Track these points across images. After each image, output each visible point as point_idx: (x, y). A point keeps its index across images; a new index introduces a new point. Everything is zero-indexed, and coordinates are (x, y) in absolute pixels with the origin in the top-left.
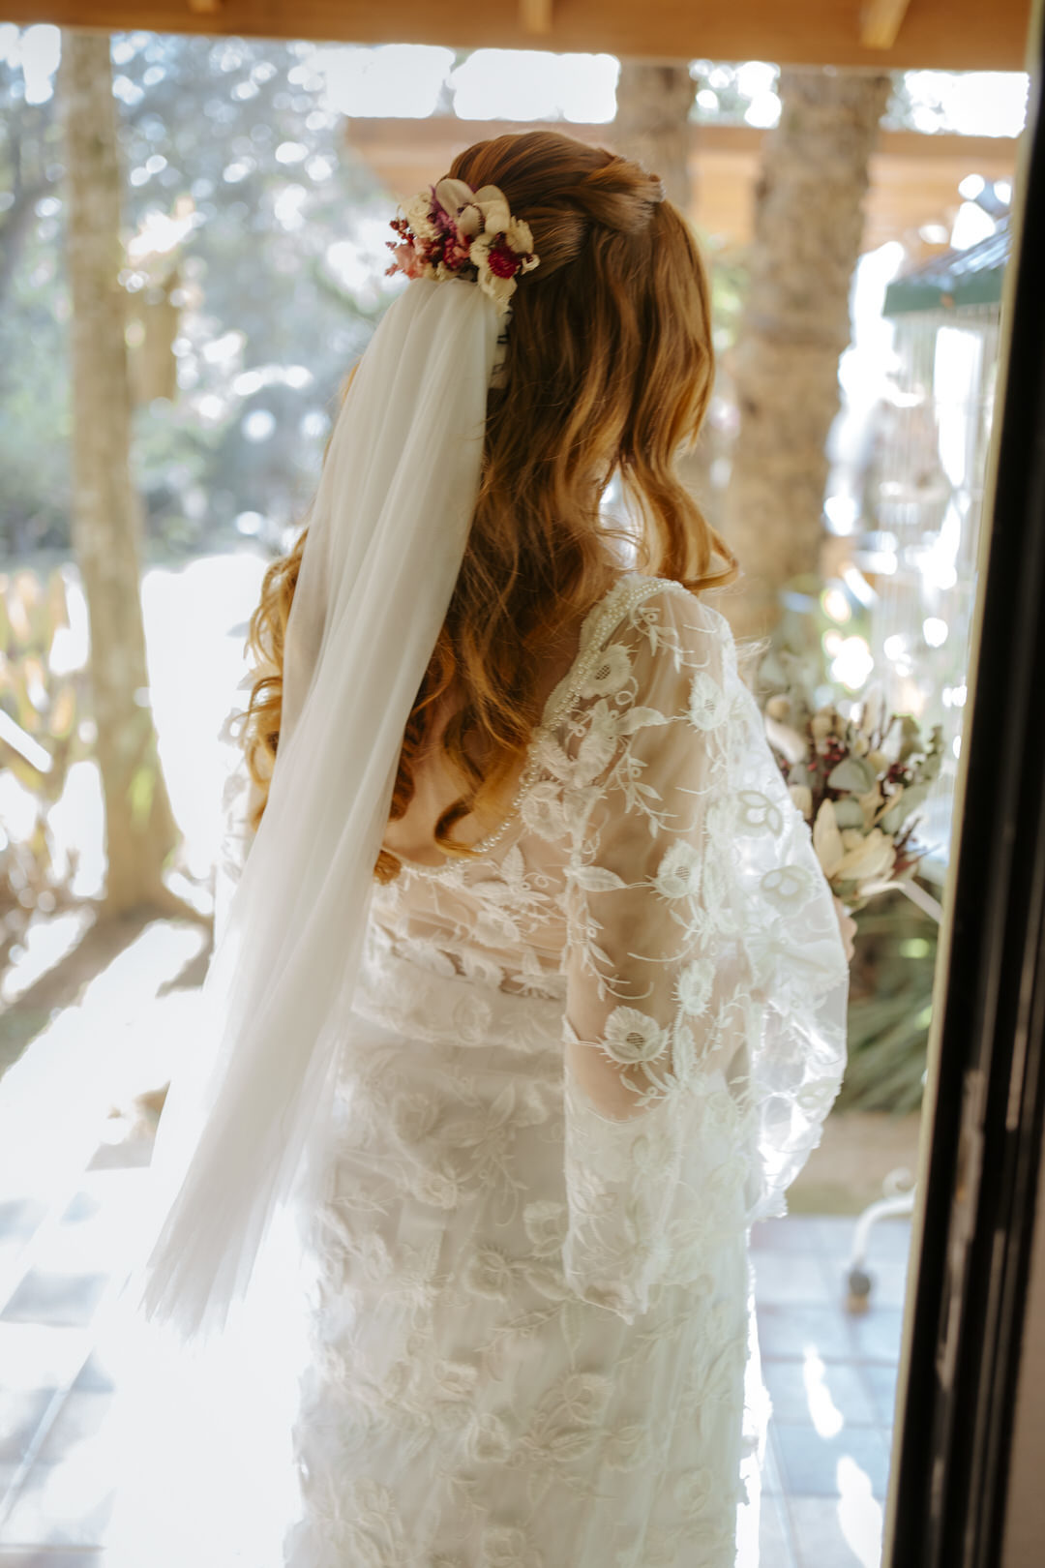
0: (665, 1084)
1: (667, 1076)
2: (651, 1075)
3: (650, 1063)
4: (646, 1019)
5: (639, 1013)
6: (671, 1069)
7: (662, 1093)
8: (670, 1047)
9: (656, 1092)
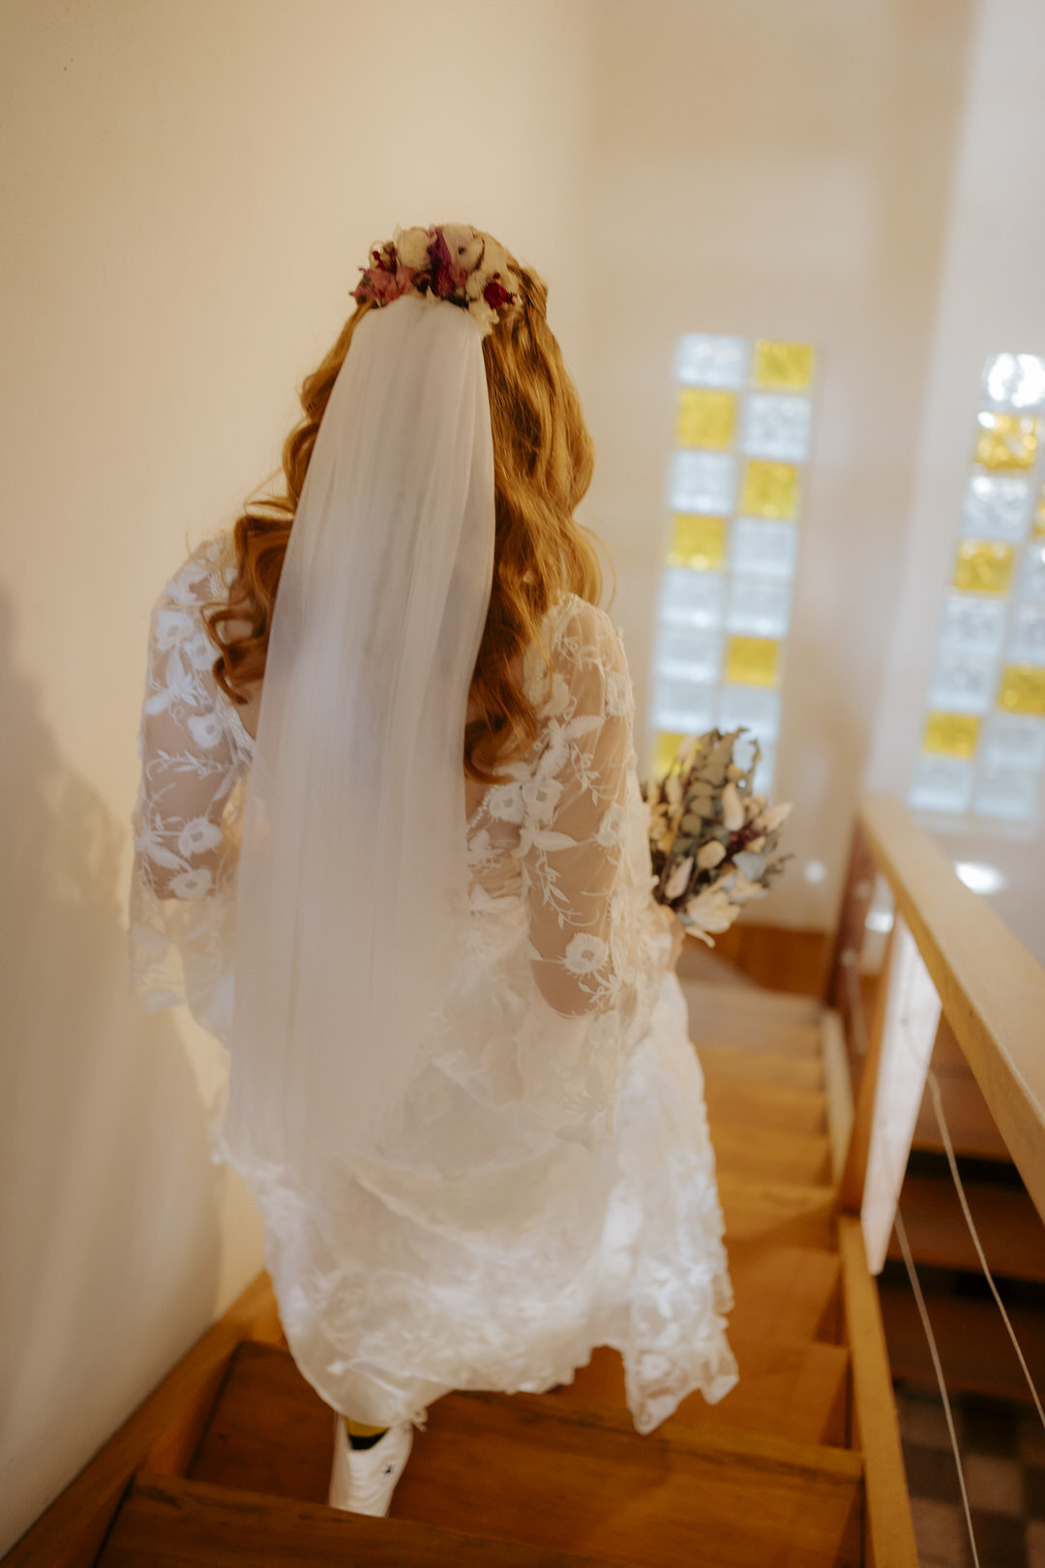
0: (608, 981)
1: (611, 976)
2: (600, 979)
3: (599, 971)
4: (596, 939)
5: (590, 936)
6: (612, 971)
7: (607, 989)
8: (610, 956)
9: (603, 989)
